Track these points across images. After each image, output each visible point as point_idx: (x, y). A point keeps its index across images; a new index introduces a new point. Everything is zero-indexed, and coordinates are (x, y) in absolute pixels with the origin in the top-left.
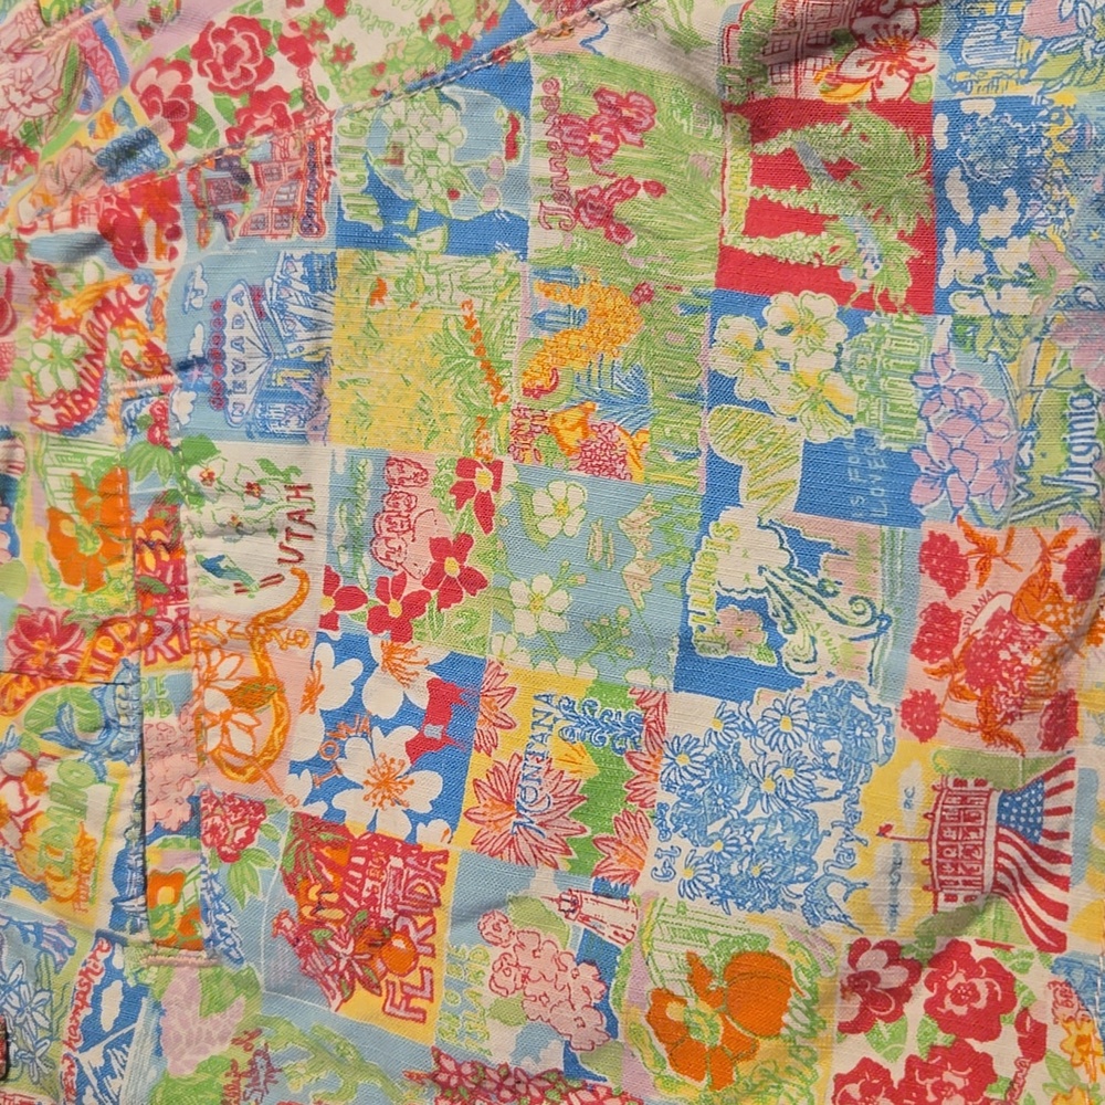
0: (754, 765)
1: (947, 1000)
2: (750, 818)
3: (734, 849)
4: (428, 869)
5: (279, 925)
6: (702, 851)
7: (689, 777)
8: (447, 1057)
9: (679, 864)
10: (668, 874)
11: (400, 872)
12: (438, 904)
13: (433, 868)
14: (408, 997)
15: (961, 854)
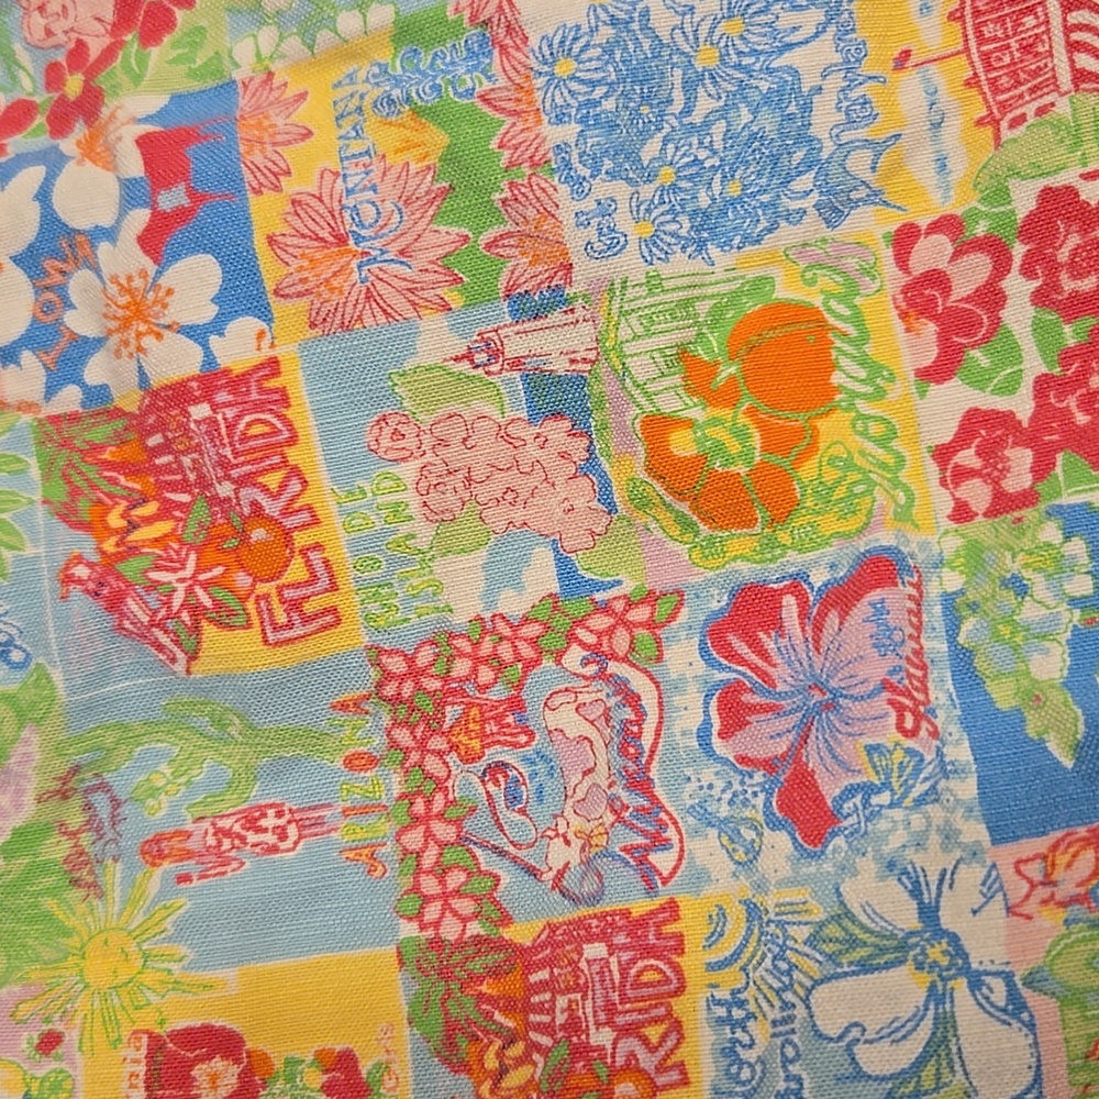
0: (678, 33)
1: (1064, 276)
2: (697, 118)
3: (693, 170)
4: (254, 396)
5: (68, 579)
6: (647, 191)
7: (584, 89)
8: (390, 653)
9: (623, 221)
10: (615, 246)
11: (212, 422)
12: (293, 440)
13: (261, 391)
14: (294, 606)
15: (1017, 55)
